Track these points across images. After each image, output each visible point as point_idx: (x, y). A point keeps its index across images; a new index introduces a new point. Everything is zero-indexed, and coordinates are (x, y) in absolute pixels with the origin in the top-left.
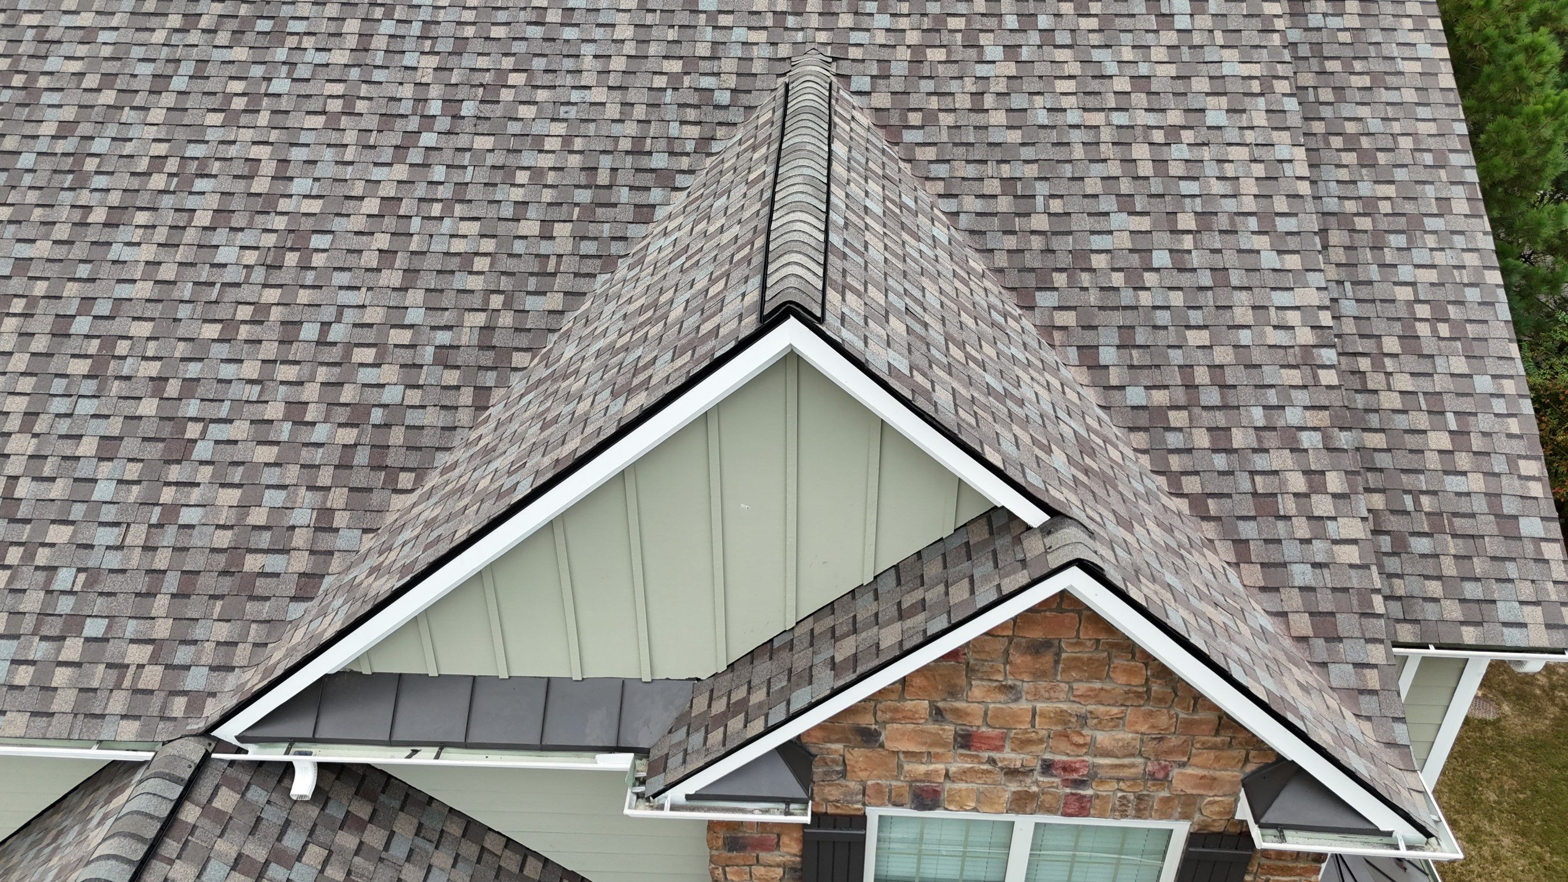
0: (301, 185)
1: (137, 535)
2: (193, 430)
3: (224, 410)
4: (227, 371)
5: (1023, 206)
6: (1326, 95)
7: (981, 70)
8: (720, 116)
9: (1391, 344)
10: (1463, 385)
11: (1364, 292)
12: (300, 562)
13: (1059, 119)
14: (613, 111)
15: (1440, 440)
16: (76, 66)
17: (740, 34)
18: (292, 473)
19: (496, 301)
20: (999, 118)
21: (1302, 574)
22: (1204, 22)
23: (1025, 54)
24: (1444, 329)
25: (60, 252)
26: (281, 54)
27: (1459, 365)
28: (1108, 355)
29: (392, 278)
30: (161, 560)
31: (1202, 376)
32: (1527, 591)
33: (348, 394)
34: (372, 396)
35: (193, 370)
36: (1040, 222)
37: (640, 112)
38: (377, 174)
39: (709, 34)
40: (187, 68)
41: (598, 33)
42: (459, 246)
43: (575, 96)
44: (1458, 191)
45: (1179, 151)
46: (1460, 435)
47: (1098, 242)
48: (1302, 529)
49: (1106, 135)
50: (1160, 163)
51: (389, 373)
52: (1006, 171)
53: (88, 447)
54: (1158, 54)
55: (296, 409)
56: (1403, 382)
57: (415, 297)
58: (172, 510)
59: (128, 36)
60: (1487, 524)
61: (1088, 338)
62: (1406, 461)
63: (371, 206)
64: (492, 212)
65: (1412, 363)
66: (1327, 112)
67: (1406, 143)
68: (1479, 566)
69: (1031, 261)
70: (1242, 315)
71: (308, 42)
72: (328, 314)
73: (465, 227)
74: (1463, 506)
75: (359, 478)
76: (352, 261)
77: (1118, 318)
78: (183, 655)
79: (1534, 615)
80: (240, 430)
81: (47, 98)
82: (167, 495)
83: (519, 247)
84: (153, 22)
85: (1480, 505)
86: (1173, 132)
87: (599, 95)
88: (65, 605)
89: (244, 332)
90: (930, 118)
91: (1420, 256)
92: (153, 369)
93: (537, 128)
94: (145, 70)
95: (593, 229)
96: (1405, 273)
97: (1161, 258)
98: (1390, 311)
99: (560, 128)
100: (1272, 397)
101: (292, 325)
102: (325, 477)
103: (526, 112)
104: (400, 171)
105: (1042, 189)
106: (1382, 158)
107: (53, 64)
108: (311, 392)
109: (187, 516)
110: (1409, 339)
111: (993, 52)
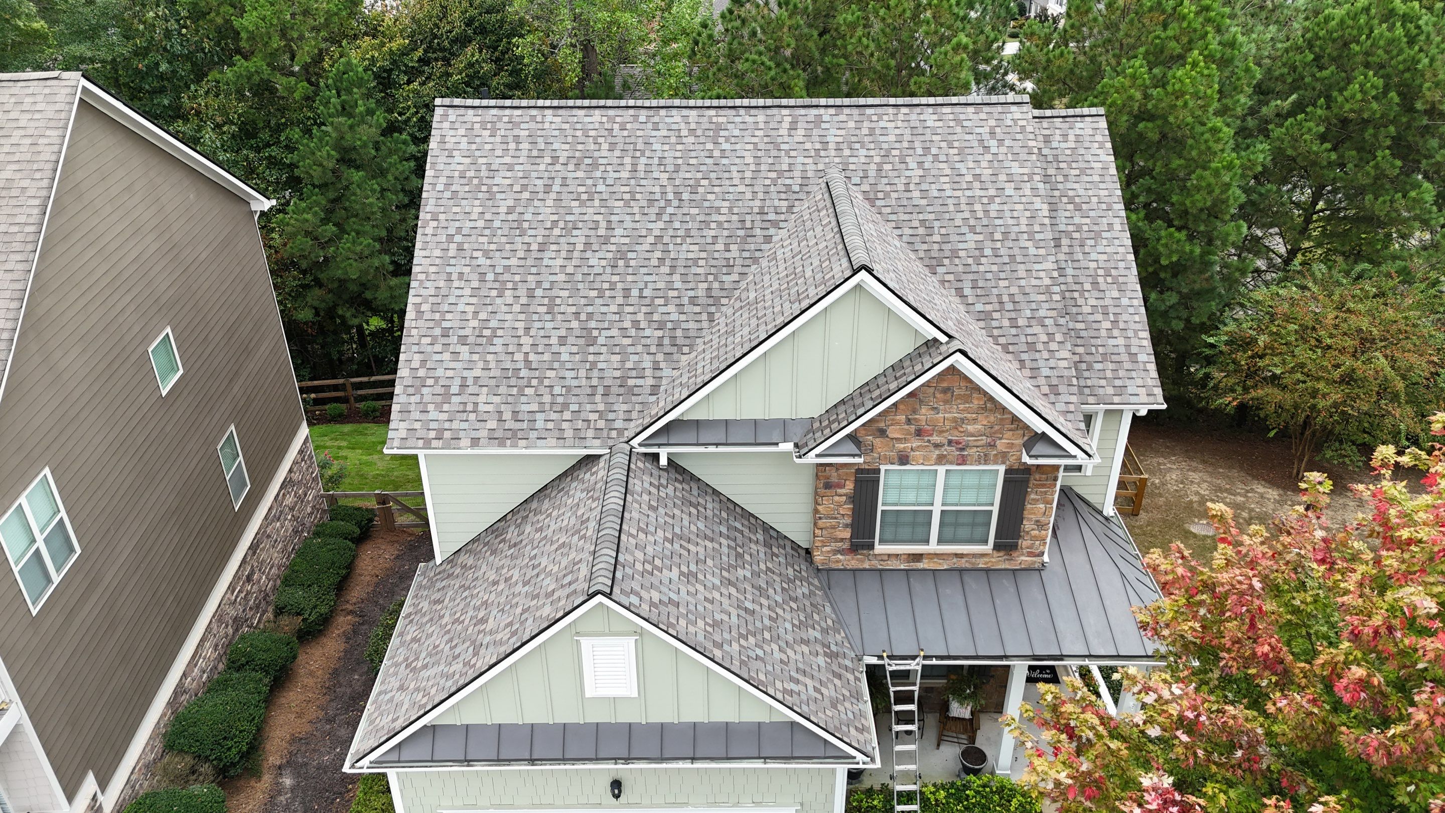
0: (619, 232)
1: (582, 373)
2: (595, 333)
3: (606, 325)
4: (604, 309)
5: (929, 231)
6: (1060, 178)
7: (908, 173)
8: (796, 196)
9: (1087, 286)
10: (1117, 302)
11: (1076, 265)
12: (650, 381)
13: (943, 194)
14: (749, 196)
15: (1107, 325)
16: (508, 182)
17: (801, 160)
18: (639, 349)
19: (711, 278)
20: (916, 194)
21: (1045, 372)
22: (1003, 150)
23: (926, 166)
24: (1109, 280)
25: (522, 262)
26: (598, 174)
27: (1116, 294)
28: (967, 291)
29: (665, 270)
30: (595, 382)
32: (1140, 382)
33: (656, 317)
34: (666, 318)
35: (590, 309)
36: (937, 238)
37: (761, 196)
38: (651, 226)
39: (787, 160)
40: (558, 181)
41: (737, 161)
42: (690, 255)
43: (731, 189)
44: (1117, 220)
45: (994, 207)
46: (1115, 322)
47: (961, 246)
48: (1046, 355)
49: (963, 200)
50: (986, 212)
51: (671, 308)
52: (921, 217)
53: (554, 340)
54: (984, 164)
55: (636, 324)
56: (1092, 302)
57: (676, 277)
58: (594, 364)
59: (528, 167)
60: (1125, 357)
61: (959, 285)
62: (1093, 333)
63: (651, 239)
64: (703, 241)
65: (1096, 294)
66: (1060, 186)
67: (1095, 200)
68: (1121, 373)
69: (934, 254)
70: (1022, 273)
71: (609, 168)
72: (642, 285)
73: (692, 248)
74: (1116, 350)
75: (668, 349)
76: (646, 263)
77: (971, 277)
78: (611, 416)
79: (1142, 391)
80: (614, 332)
81: (498, 196)
82: (591, 358)
83: (716, 255)
84: (538, 161)
85: (1122, 350)
86: (992, 198)
87: (742, 188)
88: (560, 400)
89: (607, 293)
90: (887, 195)
91: (1100, 249)
92: (573, 309)
93: (717, 204)
94: (539, 182)
95: (747, 247)
96: (1094, 256)
97: (988, 252)
98: (1087, 272)
99: (726, 204)
100: (1034, 306)
101: (627, 291)
102: (653, 349)
103: (711, 197)
104: (661, 225)
105: (937, 224)
106: (1084, 206)
107: (497, 180)
108: (640, 317)
109: (600, 366)
110: (1095, 284)
111: (913, 165)
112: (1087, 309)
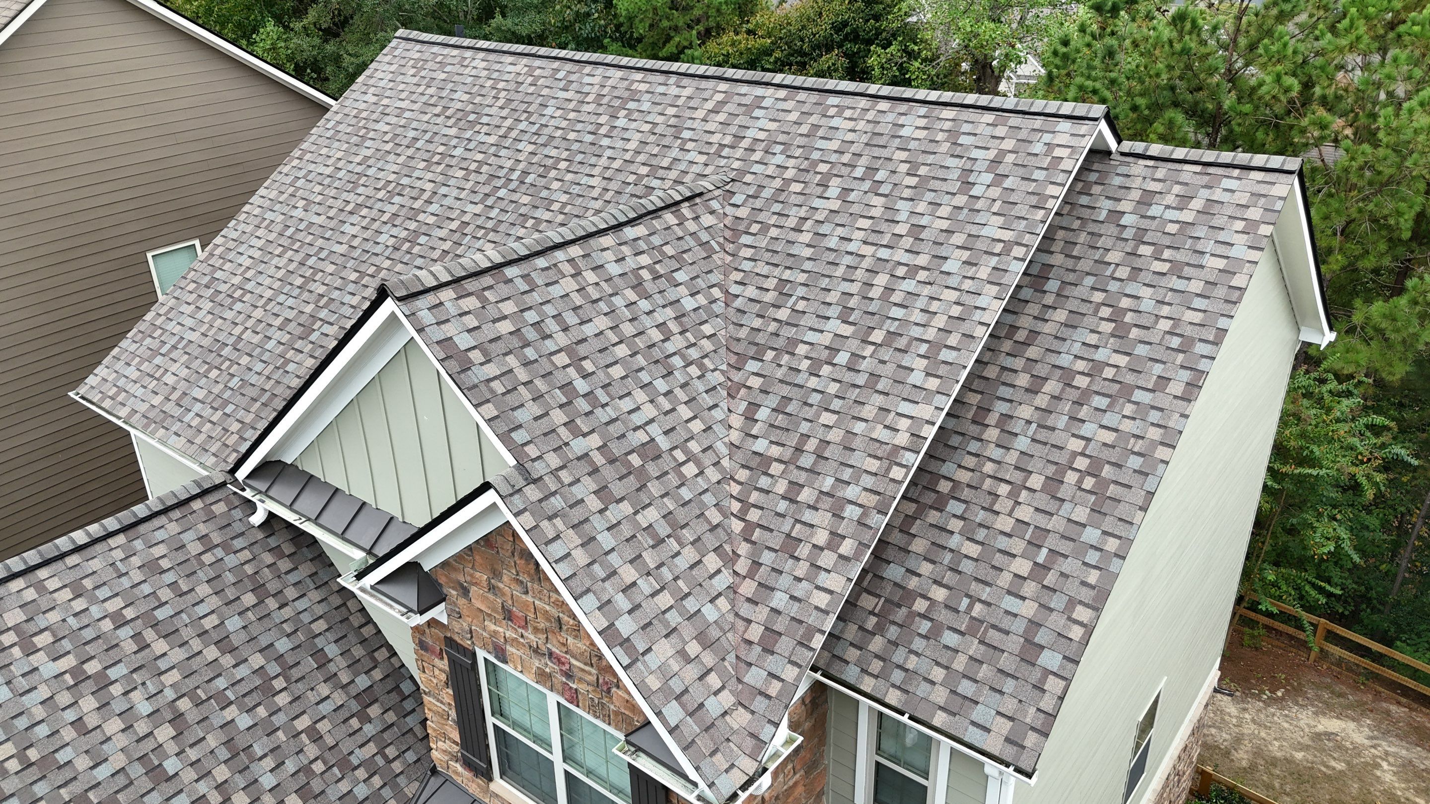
0: (433, 207)
1: (269, 370)
2: (317, 325)
3: (335, 318)
4: (348, 299)
5: (781, 300)
7: (817, 203)
9: (1036, 482)
10: (1072, 531)
11: (1042, 435)
13: (843, 246)
14: (596, 192)
15: (1023, 567)
16: (387, 129)
17: (692, 155)
20: (806, 237)
21: (779, 600)
22: (994, 192)
23: (852, 196)
24: (1089, 483)
25: (326, 223)
26: (469, 134)
27: (1081, 514)
28: (763, 414)
30: (269, 385)
31: (811, 445)
32: (1009, 705)
35: (336, 294)
36: (783, 314)
37: (609, 195)
38: (468, 208)
39: (675, 153)
40: (428, 136)
41: (619, 144)
43: (584, 180)
45: (909, 285)
46: (1042, 569)
47: (810, 336)
48: (802, 569)
49: (866, 263)
50: (889, 291)
52: (786, 274)
53: (278, 321)
54: (944, 211)
56: (1025, 513)
58: (287, 362)
59: (415, 115)
60: (1014, 643)
61: (760, 398)
62: (983, 572)
63: (455, 225)
64: (504, 240)
65: (1043, 501)
66: (1113, 286)
67: (1165, 325)
68: (984, 672)
69: (761, 338)
70: (869, 411)
71: (484, 129)
73: (488, 246)
74: (1006, 622)
76: (429, 253)
77: (785, 390)
79: (1003, 727)
80: (334, 330)
81: (367, 143)
82: (290, 354)
84: (429, 109)
85: (1018, 627)
86: (914, 270)
87: (596, 181)
88: (227, 394)
89: (366, 280)
90: (765, 228)
91: (1109, 419)
92: (323, 290)
93: (555, 196)
94: (412, 134)
96: (1087, 429)
97: (842, 358)
98: (1055, 455)
100: (846, 474)
103: (555, 185)
104: (478, 209)
105: (800, 291)
106: (1134, 333)
107: (379, 126)
109: (291, 367)
110: (1054, 482)
111: (833, 191)
112: (1005, 523)
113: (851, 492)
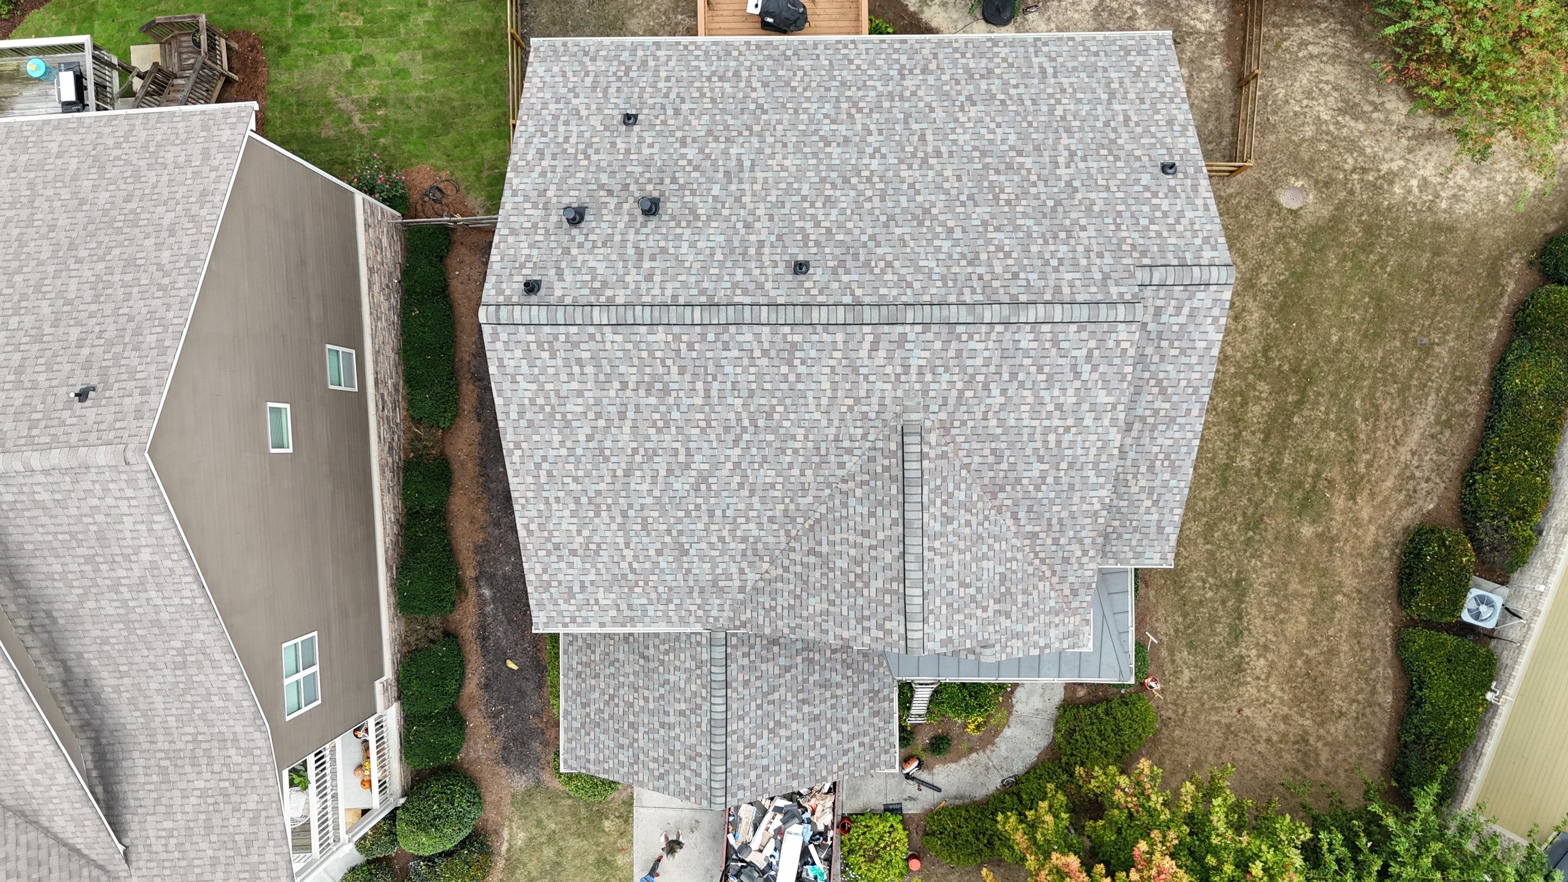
0: (698, 458)
1: (680, 577)
2: (687, 546)
3: (696, 540)
4: (692, 527)
5: (998, 460)
7: (989, 401)
8: (872, 424)
9: (1143, 469)
10: (1165, 484)
12: (737, 583)
13: (1020, 423)
14: (824, 423)
16: (580, 409)
17: (879, 385)
18: (726, 558)
19: (787, 500)
20: (993, 422)
22: (1095, 376)
23: (1010, 393)
24: (1166, 463)
25: (611, 487)
26: (671, 400)
27: (1167, 476)
28: (1022, 515)
29: (745, 493)
30: (691, 583)
31: (1055, 521)
33: (739, 533)
34: (748, 533)
35: (680, 527)
36: (1004, 466)
37: (836, 423)
38: (728, 452)
39: (865, 386)
40: (631, 408)
41: (813, 386)
42: (768, 480)
43: (807, 416)
44: (1198, 405)
45: (1068, 437)
46: (1156, 503)
47: (1026, 474)
49: (1039, 430)
50: (1059, 443)
51: (752, 526)
52: (993, 445)
53: (652, 552)
54: (1070, 392)
55: (721, 539)
56: (1142, 483)
57: (755, 499)
58: (689, 571)
59: (599, 393)
60: (1153, 529)
61: (1016, 509)
63: (729, 465)
64: (779, 467)
65: (1148, 476)
67: (1183, 383)
68: (1145, 542)
69: (998, 481)
71: (681, 394)
72: (724, 507)
73: (769, 473)
74: (1147, 524)
75: (751, 559)
76: (727, 487)
77: (1028, 502)
78: (707, 608)
80: (703, 545)
81: (574, 424)
82: (686, 565)
83: (792, 479)
84: (607, 386)
85: (1154, 524)
86: (1067, 429)
87: (817, 416)
88: (665, 596)
89: (694, 513)
90: (964, 423)
91: (1169, 434)
92: (665, 527)
93: (792, 431)
94: (612, 409)
95: (821, 472)
96: (1160, 441)
97: (1050, 480)
98: (1148, 456)
99: (802, 431)
100: (1078, 528)
101: (711, 514)
102: (738, 559)
103: (786, 424)
104: (738, 451)
105: (1007, 453)
107: (570, 407)
108: (725, 533)
109: (694, 571)
110: (1151, 468)
111: (995, 391)
112: (1136, 489)
113: (1083, 534)
